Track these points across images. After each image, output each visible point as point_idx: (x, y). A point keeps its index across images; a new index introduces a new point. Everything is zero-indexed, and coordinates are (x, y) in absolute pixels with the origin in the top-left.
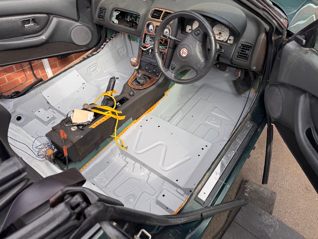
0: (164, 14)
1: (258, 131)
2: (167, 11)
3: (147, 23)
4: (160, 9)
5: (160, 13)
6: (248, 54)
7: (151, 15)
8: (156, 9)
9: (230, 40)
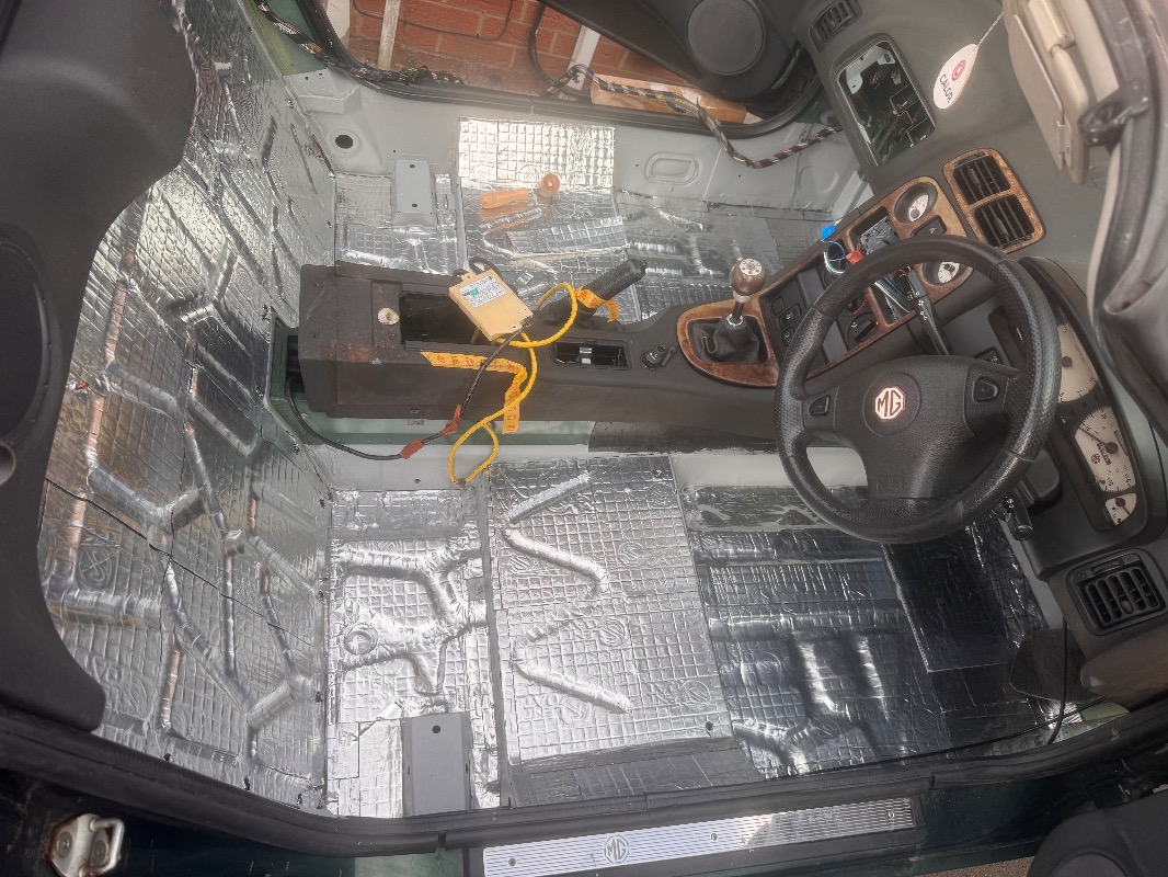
0: (1002, 201)
1: (913, 859)
2: (1023, 200)
3: (924, 180)
4: (1008, 174)
5: (992, 186)
6: (1125, 616)
7: (960, 162)
8: (998, 158)
9: (1121, 503)
